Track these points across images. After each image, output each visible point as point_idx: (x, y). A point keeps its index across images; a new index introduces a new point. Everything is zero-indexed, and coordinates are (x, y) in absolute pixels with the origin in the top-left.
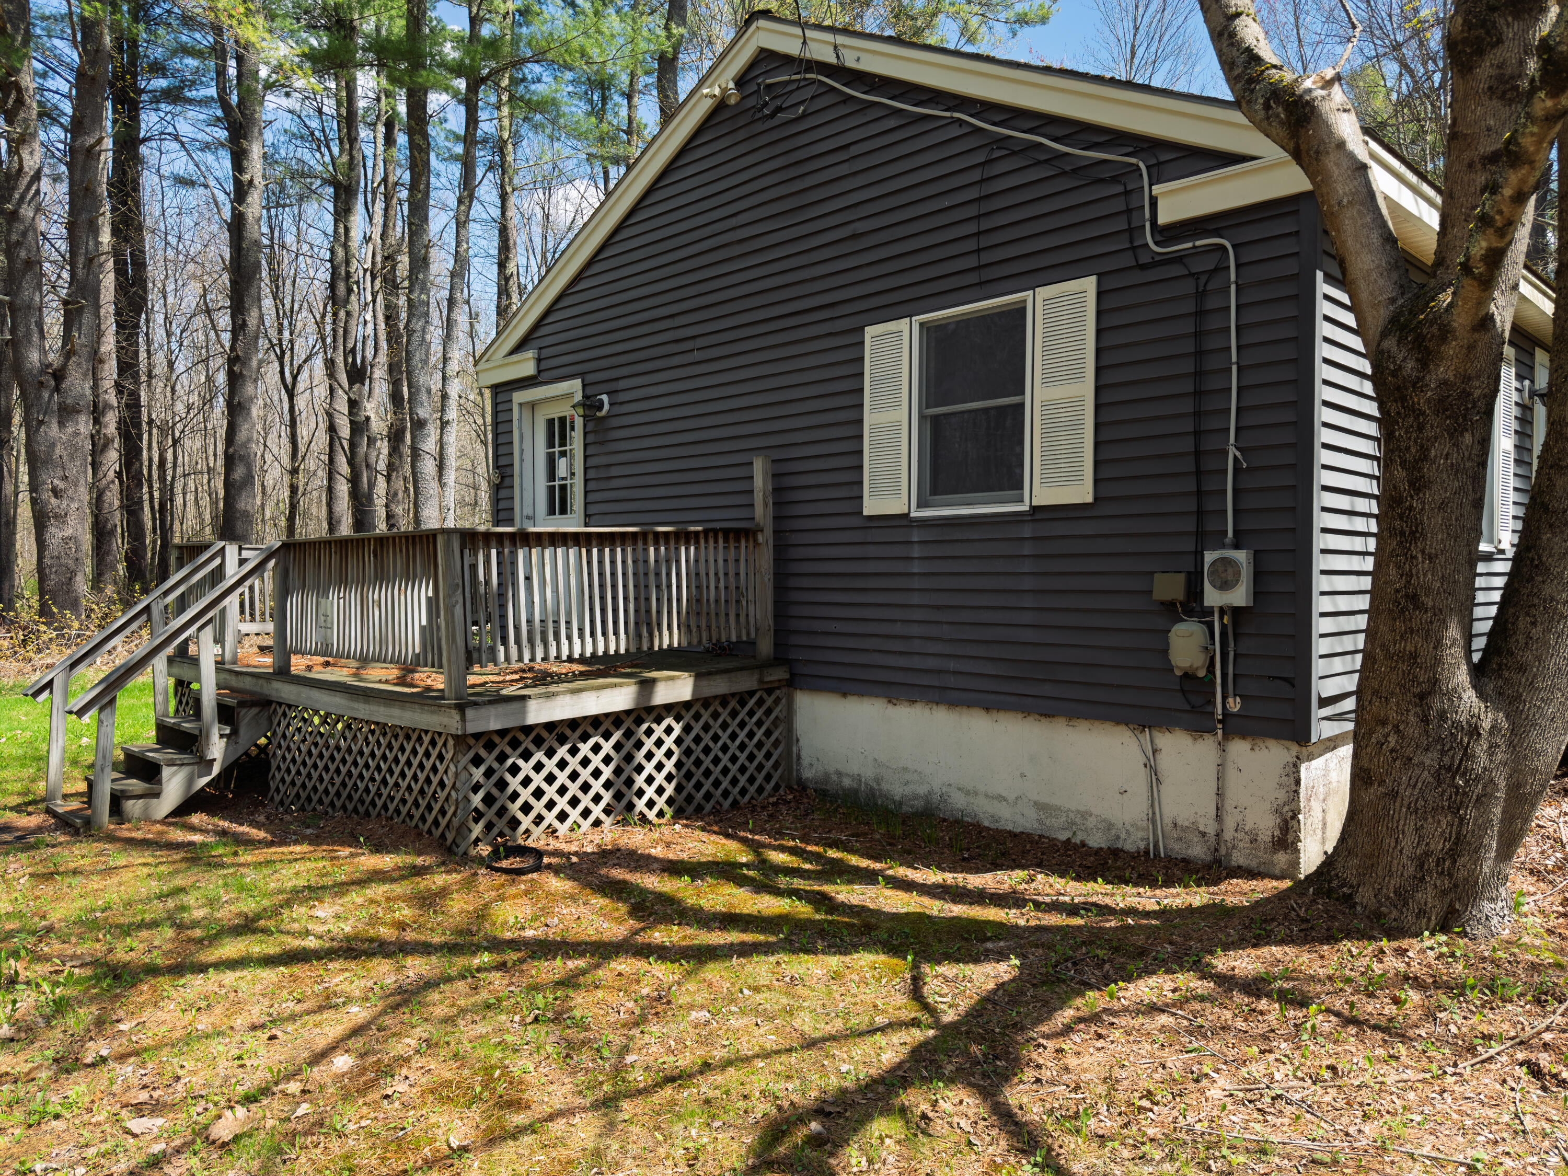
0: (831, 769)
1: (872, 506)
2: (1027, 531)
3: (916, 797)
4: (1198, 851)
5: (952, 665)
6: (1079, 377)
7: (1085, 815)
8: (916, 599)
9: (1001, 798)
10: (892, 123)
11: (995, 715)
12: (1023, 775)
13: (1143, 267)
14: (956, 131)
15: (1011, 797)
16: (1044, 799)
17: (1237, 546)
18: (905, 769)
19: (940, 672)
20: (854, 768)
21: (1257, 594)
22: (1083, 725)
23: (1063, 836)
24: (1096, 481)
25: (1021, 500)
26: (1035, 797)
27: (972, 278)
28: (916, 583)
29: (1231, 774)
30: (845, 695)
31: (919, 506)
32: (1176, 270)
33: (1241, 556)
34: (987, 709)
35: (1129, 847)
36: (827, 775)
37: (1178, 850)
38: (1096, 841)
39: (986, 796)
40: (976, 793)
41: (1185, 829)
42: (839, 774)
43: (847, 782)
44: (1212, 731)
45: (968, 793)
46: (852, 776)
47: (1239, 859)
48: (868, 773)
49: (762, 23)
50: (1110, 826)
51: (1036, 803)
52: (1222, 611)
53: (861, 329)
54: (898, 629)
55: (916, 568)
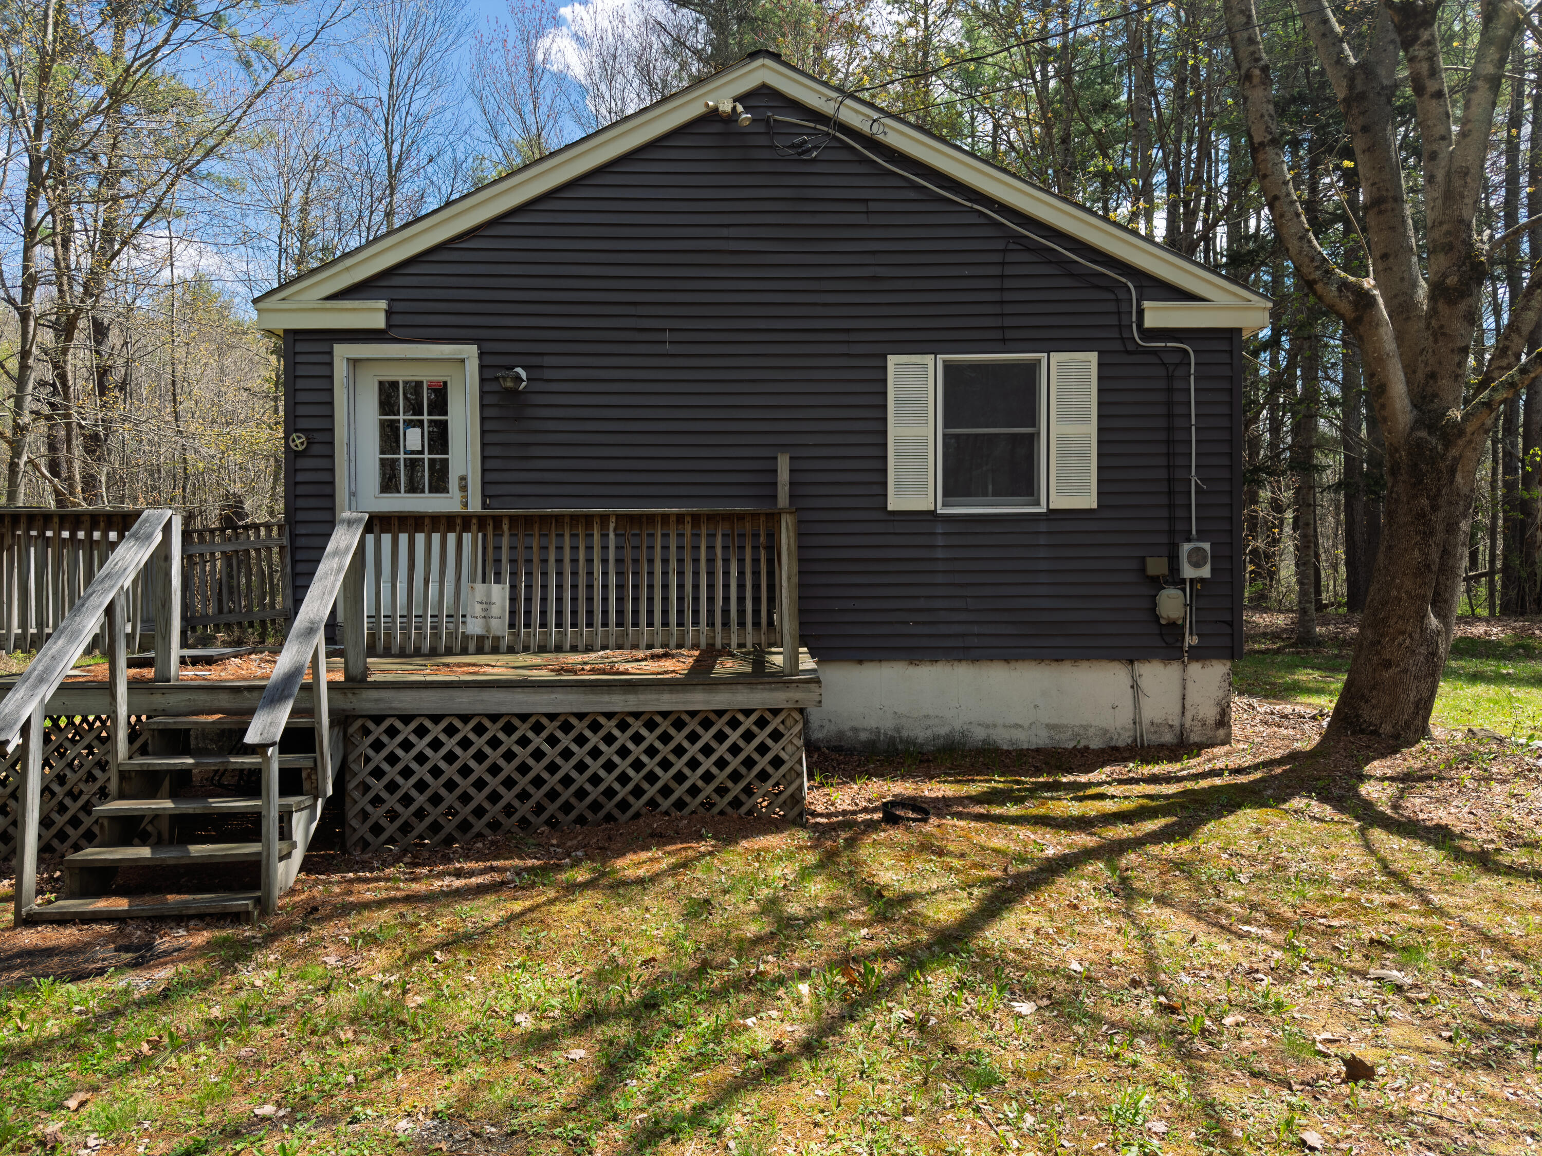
0: (846, 726)
1: (895, 503)
2: (1043, 527)
3: (936, 737)
4: (1168, 738)
5: (976, 629)
6: (1086, 420)
7: (1086, 728)
8: (939, 579)
9: (1017, 726)
10: (912, 195)
11: (1013, 664)
12: (1036, 707)
13: (1128, 352)
14: (975, 220)
15: (1026, 724)
16: (1053, 721)
17: (1199, 540)
18: (927, 717)
19: (963, 635)
20: (872, 723)
21: (1212, 570)
22: (1085, 665)
23: (1070, 745)
24: (1099, 494)
25: (1038, 504)
26: (1048, 721)
27: (998, 335)
28: (940, 566)
29: (1190, 685)
30: (860, 662)
31: (944, 505)
32: (1153, 359)
33: (1207, 546)
34: (1007, 661)
35: (1121, 744)
36: (841, 734)
37: (1154, 739)
38: (1095, 744)
39: (1004, 726)
40: (995, 726)
41: (1158, 725)
42: (855, 730)
43: (863, 736)
44: (1180, 658)
45: (988, 727)
46: (870, 731)
47: (1194, 738)
48: (887, 724)
49: (768, 62)
50: (1105, 731)
51: (1047, 725)
52: (1191, 580)
53: (884, 357)
54: (921, 604)
55: (940, 554)
